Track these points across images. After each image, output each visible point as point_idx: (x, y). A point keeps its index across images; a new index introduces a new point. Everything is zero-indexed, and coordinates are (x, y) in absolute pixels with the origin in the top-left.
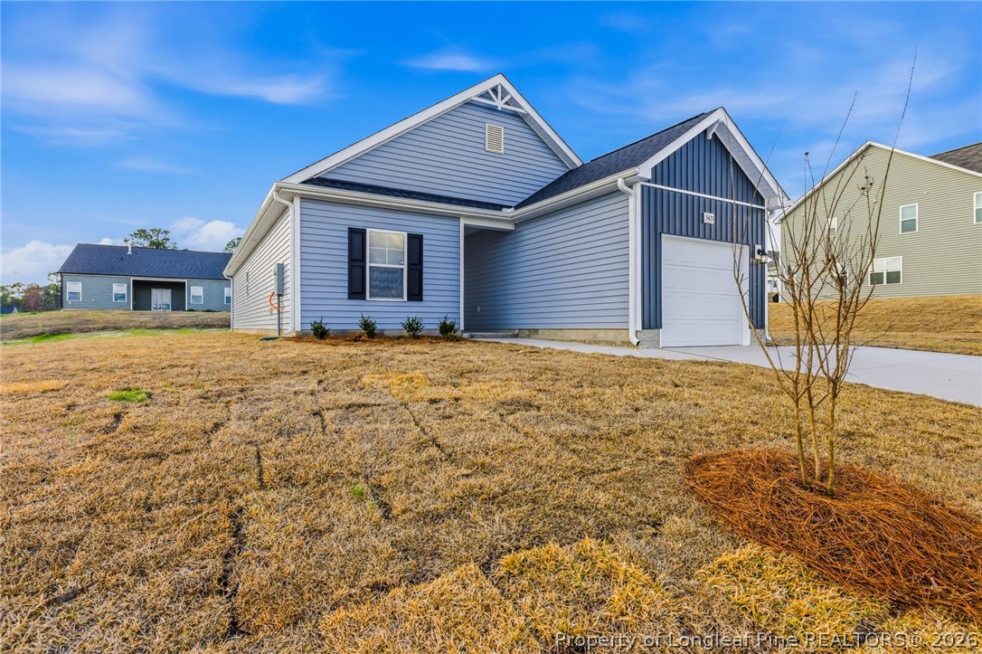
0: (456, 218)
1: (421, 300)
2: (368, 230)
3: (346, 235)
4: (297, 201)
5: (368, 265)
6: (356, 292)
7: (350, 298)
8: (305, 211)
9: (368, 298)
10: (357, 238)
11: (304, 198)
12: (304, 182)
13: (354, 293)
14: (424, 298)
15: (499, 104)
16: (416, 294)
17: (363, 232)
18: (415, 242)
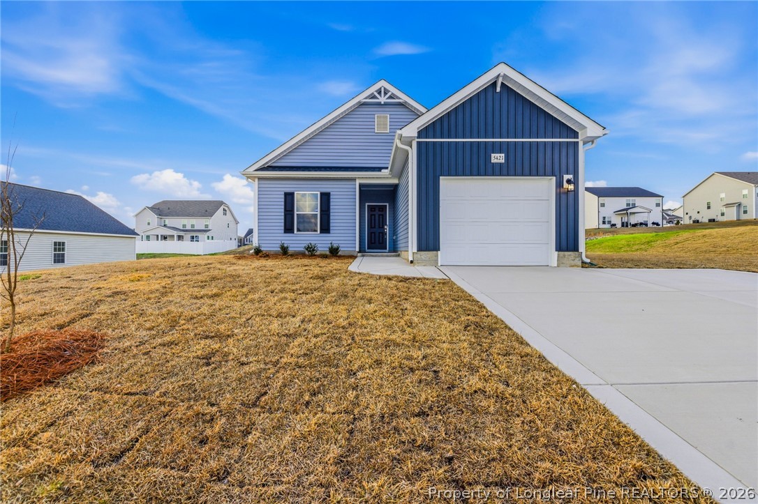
0: (354, 179)
1: (329, 233)
2: (296, 193)
3: (283, 196)
4: (256, 180)
5: (296, 213)
6: (288, 229)
7: (285, 232)
8: (261, 186)
9: (295, 232)
10: (289, 197)
11: (260, 179)
12: (256, 170)
13: (288, 230)
14: (331, 232)
15: (383, 99)
16: (325, 229)
17: (292, 194)
18: (325, 198)
